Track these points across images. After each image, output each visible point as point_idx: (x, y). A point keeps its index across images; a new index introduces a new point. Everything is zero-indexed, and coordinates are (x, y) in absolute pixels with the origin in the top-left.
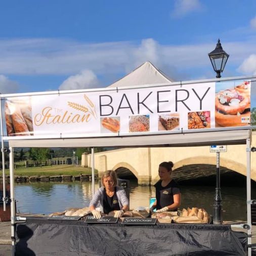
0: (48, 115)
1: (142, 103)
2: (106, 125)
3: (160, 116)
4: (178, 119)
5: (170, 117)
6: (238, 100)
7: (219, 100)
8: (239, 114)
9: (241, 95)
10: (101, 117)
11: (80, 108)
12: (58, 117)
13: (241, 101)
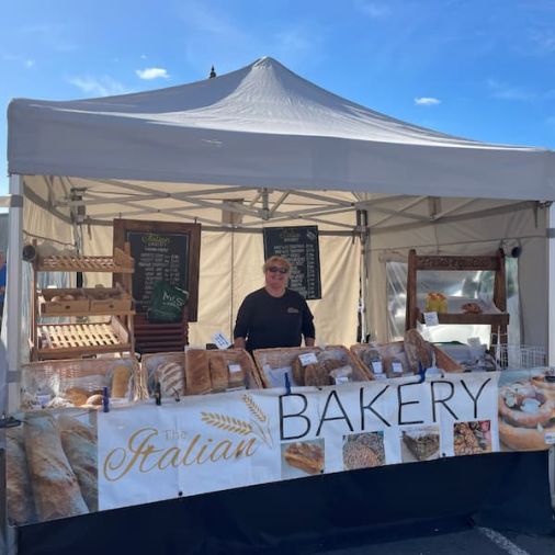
0: (145, 448)
1: (369, 407)
2: (294, 460)
3: (404, 432)
4: (438, 437)
5: (424, 434)
6: (535, 401)
7: (505, 400)
8: (540, 428)
9: (539, 391)
10: (283, 442)
11: (232, 424)
12: (175, 451)
13: (542, 404)
